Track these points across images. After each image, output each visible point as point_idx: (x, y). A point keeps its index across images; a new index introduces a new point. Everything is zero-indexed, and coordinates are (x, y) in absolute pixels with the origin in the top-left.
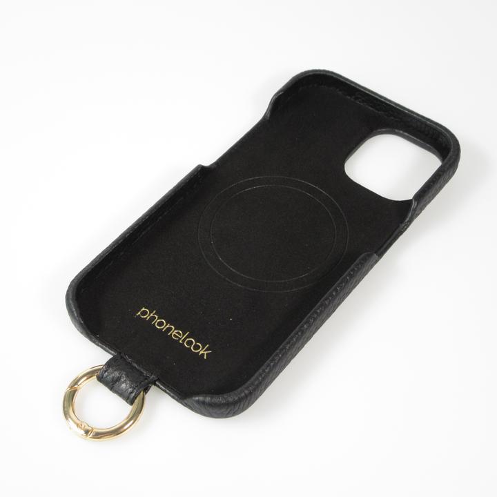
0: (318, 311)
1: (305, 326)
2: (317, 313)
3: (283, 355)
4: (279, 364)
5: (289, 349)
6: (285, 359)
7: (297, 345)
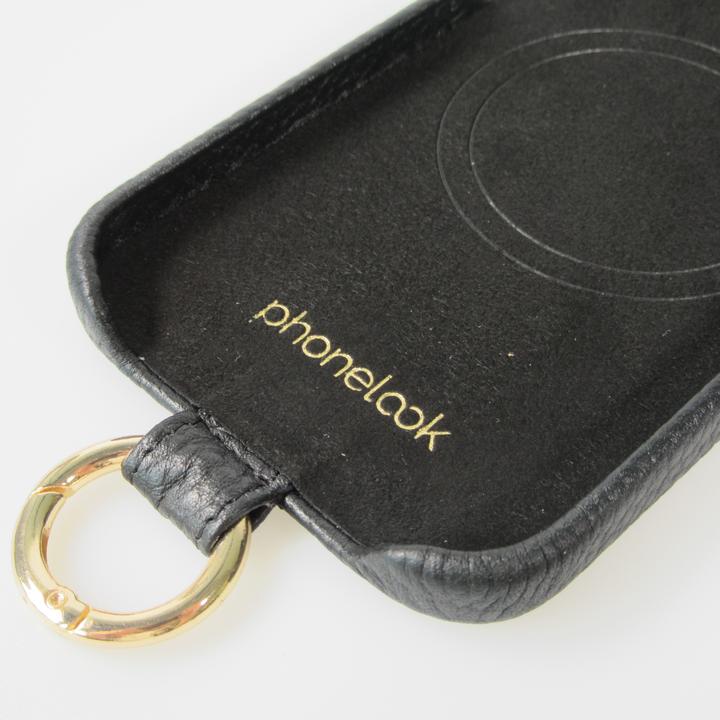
3: (660, 459)
4: (647, 484)
5: (677, 446)
6: (664, 473)
7: (699, 436)
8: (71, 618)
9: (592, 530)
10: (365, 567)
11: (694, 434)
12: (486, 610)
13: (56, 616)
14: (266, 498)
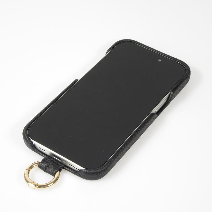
0: (133, 136)
1: (128, 142)
2: (133, 137)
3: (119, 154)
4: (117, 157)
5: (121, 152)
6: (120, 156)
7: (124, 150)
8: (36, 185)
9: (110, 165)
10: (78, 174)
11: (124, 149)
12: (96, 178)
13: (34, 186)
14: (61, 167)
